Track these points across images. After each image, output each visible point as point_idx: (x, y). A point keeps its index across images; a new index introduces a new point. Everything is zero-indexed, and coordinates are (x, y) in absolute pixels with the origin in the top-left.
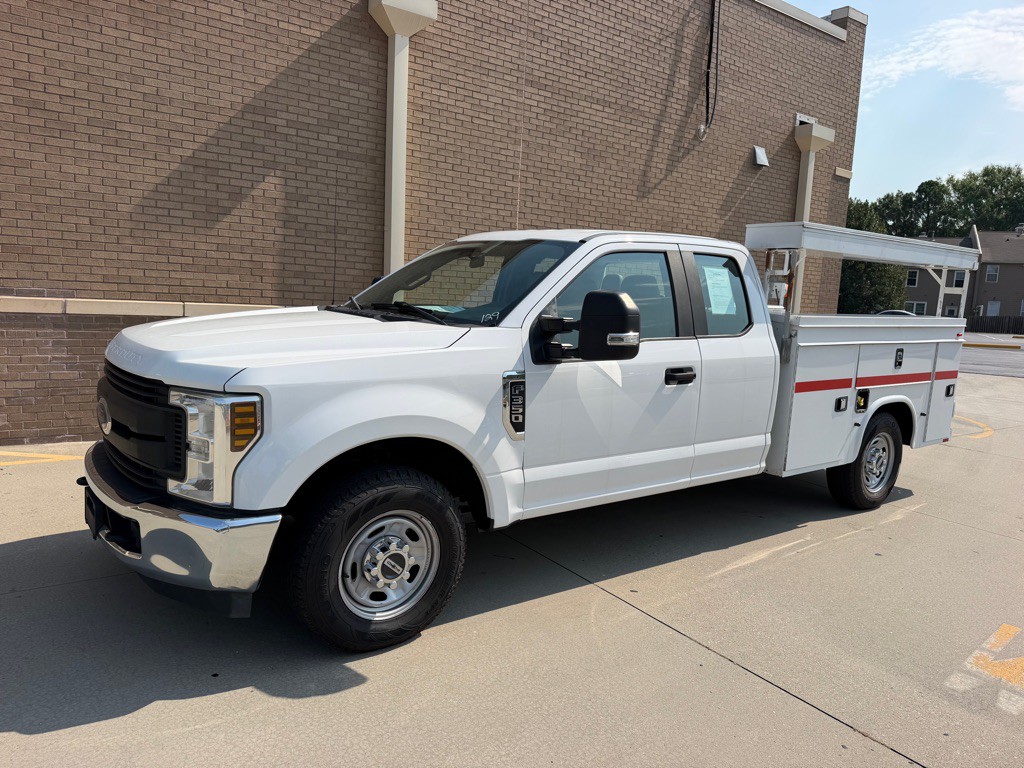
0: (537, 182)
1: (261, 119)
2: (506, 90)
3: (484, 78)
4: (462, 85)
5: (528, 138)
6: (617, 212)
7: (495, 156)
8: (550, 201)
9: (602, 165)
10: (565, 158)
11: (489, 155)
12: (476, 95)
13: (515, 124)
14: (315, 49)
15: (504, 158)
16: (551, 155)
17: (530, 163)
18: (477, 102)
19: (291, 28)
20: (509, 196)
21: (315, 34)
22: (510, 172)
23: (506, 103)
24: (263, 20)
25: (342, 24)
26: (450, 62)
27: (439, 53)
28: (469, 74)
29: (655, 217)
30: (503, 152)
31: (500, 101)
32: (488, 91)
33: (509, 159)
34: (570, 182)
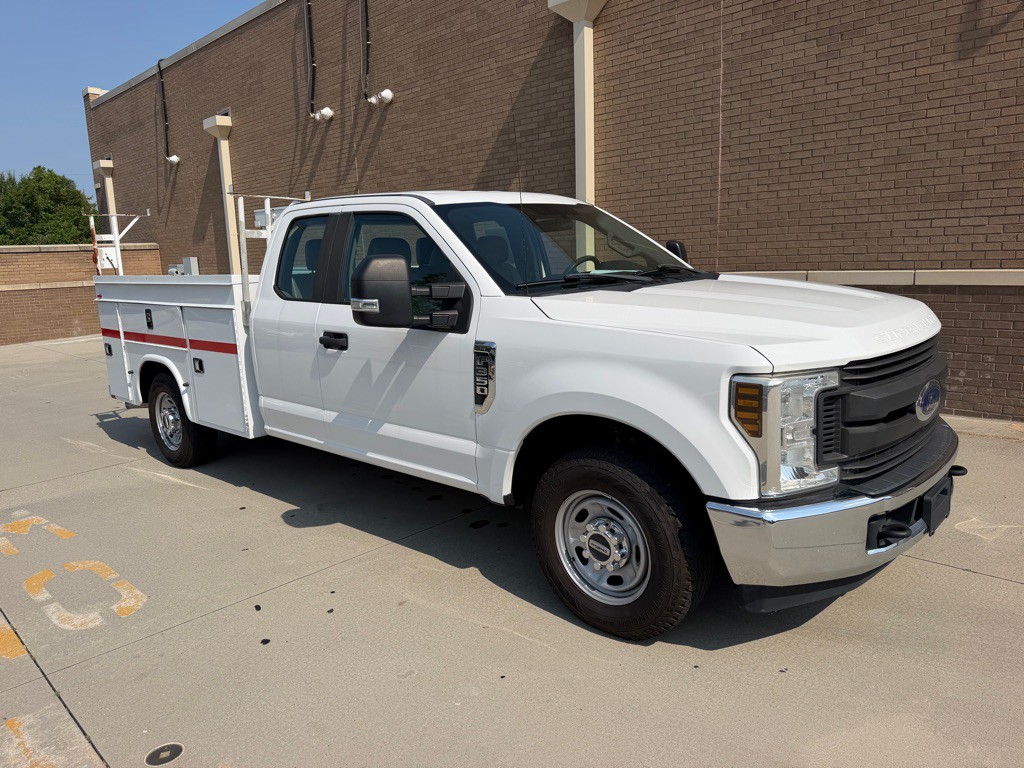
0: (746, 103)
1: (506, 137)
2: (700, 12)
3: (674, 12)
4: (649, 33)
5: (730, 55)
6: (897, 101)
7: (689, 93)
8: (767, 121)
9: (857, 41)
10: (787, 57)
11: (681, 94)
12: (664, 36)
13: (712, 45)
14: (535, 66)
15: (699, 91)
16: (765, 61)
17: (733, 84)
18: (666, 43)
19: (520, 58)
20: (707, 132)
21: (532, 56)
22: (708, 103)
23: (699, 27)
24: (505, 63)
25: (550, 36)
26: (637, 17)
27: (625, 13)
28: (656, 18)
29: (994, 86)
30: (699, 84)
31: (692, 29)
32: (677, 25)
33: (706, 89)
34: (799, 86)
